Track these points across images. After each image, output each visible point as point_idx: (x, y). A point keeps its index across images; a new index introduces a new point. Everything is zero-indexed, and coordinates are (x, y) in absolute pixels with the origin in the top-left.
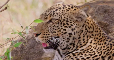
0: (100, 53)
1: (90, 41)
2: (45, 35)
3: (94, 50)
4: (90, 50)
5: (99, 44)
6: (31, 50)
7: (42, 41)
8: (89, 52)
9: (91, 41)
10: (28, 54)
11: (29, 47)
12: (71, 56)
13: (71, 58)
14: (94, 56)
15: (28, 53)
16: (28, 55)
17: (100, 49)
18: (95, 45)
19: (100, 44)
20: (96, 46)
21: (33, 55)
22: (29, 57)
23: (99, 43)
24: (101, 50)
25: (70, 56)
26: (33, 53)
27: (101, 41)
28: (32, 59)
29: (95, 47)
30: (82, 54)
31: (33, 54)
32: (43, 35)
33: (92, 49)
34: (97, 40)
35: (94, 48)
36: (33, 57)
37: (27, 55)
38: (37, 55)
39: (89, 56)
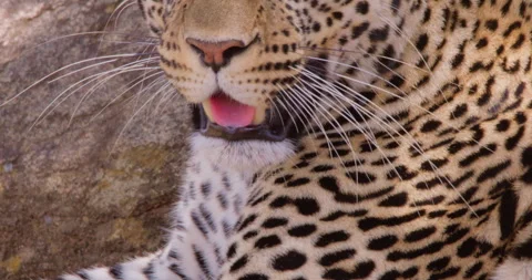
0: (513, 130)
1: (450, 52)
2: (275, 49)
3: (473, 110)
4: (451, 107)
5: (503, 65)
6: (39, 98)
7: (251, 94)
8: (440, 129)
9: (456, 51)
10: (19, 123)
11: (22, 74)
12: (313, 155)
13: (310, 168)
14: (476, 149)
15: (15, 120)
16: (16, 131)
17: (512, 99)
18: (481, 78)
19: (510, 64)
20: (491, 82)
21: (52, 134)
22: (20, 145)
23: (505, 60)
24: (517, 104)
25: (308, 151)
26: (51, 119)
27: (517, 45)
28: (42, 157)
29: (481, 90)
30: (389, 141)
31: (54, 125)
32: (267, 50)
33: (459, 100)
34: (495, 39)
35: (475, 98)
36: (53, 147)
37: (10, 133)
38: (76, 133)
39: (442, 153)
